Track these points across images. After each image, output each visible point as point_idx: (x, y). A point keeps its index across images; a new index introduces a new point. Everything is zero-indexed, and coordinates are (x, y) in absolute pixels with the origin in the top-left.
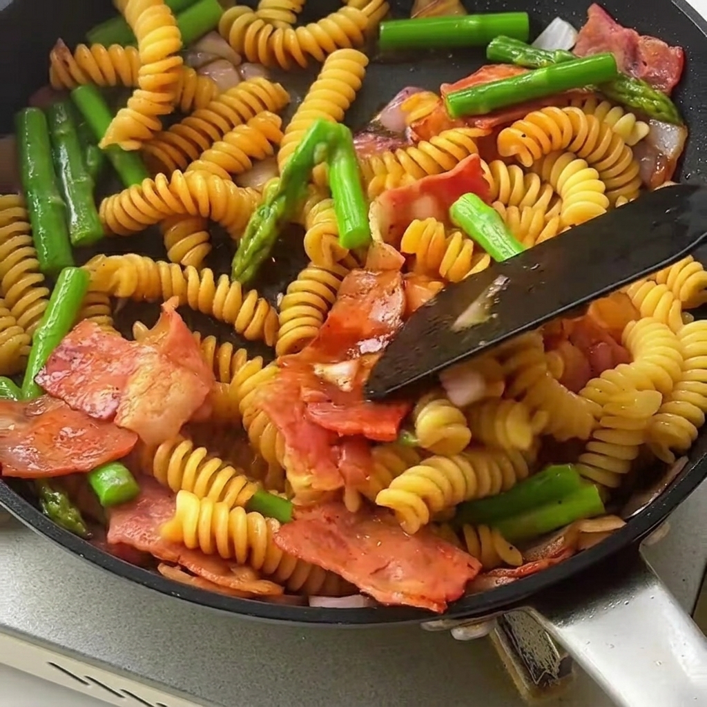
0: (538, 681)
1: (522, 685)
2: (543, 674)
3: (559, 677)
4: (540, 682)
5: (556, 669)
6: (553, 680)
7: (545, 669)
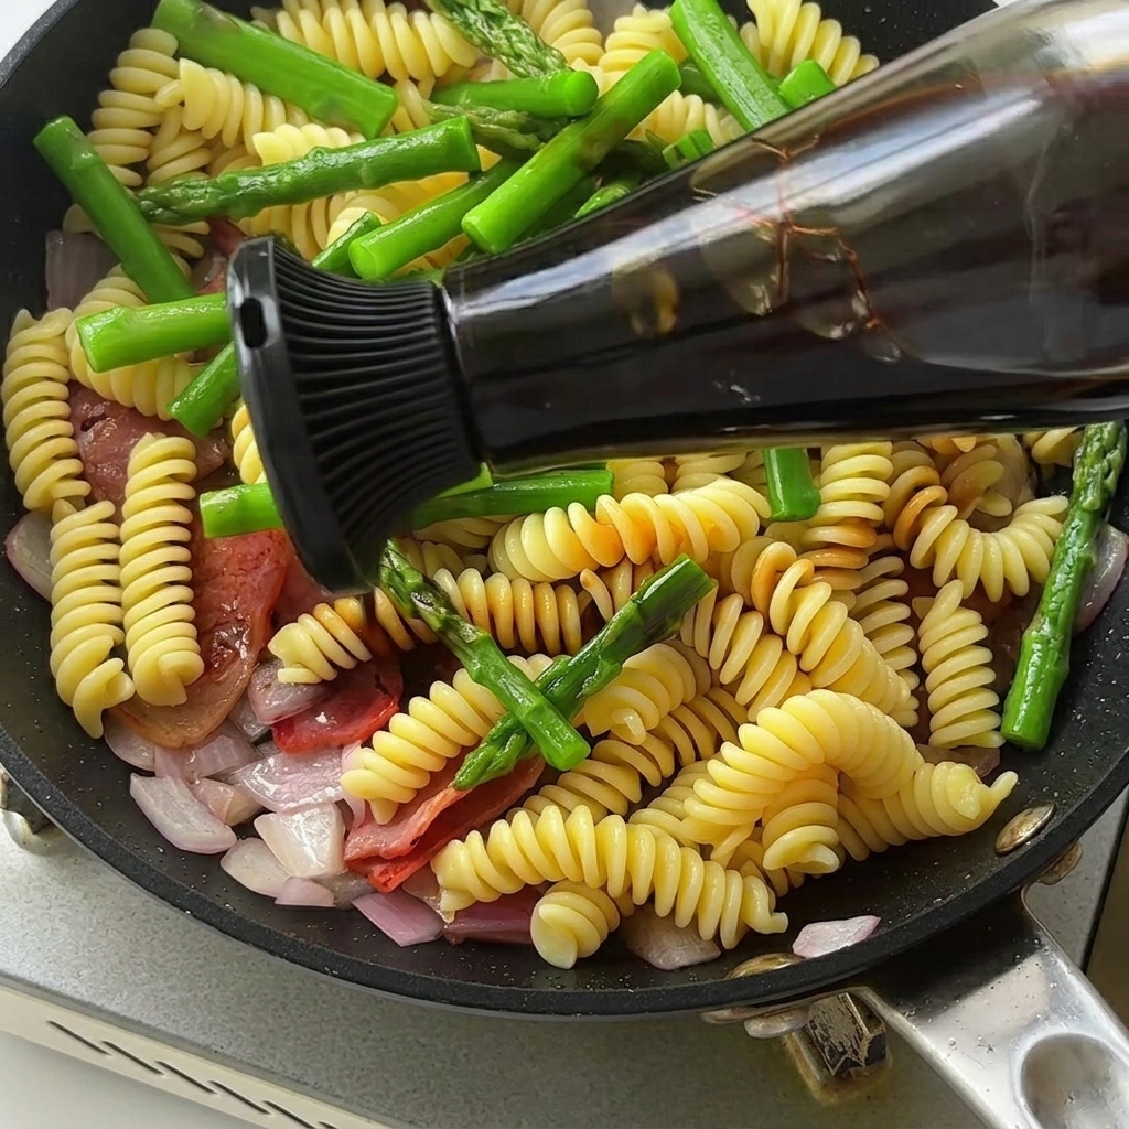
0: (836, 1069)
1: (811, 1075)
2: (843, 1059)
3: (867, 1064)
4: (838, 1071)
5: (863, 1054)
6: (858, 1068)
7: (845, 1052)
